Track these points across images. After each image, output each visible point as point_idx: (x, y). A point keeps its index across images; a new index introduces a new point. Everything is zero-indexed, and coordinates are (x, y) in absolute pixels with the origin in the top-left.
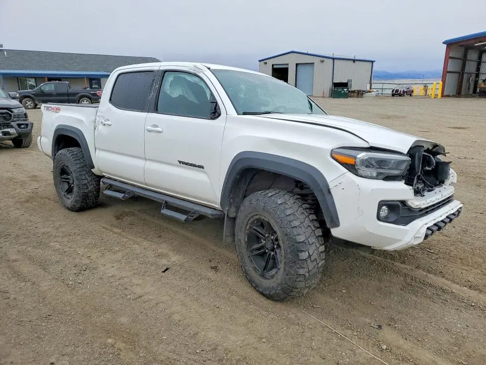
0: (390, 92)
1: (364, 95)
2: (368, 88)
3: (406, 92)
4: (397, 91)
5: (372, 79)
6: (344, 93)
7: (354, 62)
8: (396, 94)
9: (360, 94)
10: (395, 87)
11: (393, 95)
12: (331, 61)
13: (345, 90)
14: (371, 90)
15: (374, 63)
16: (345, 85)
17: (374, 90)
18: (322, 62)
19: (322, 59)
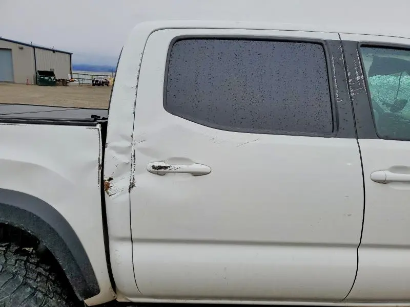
0: (91, 82)
1: (68, 84)
2: (70, 78)
3: (105, 82)
4: (97, 81)
5: (72, 70)
6: (52, 81)
7: (54, 52)
8: (96, 83)
9: (64, 83)
10: (95, 78)
11: (94, 85)
12: (32, 49)
13: (52, 78)
14: (73, 79)
15: (72, 55)
16: (51, 74)
17: (75, 79)
18: (22, 48)
19: (21, 46)
